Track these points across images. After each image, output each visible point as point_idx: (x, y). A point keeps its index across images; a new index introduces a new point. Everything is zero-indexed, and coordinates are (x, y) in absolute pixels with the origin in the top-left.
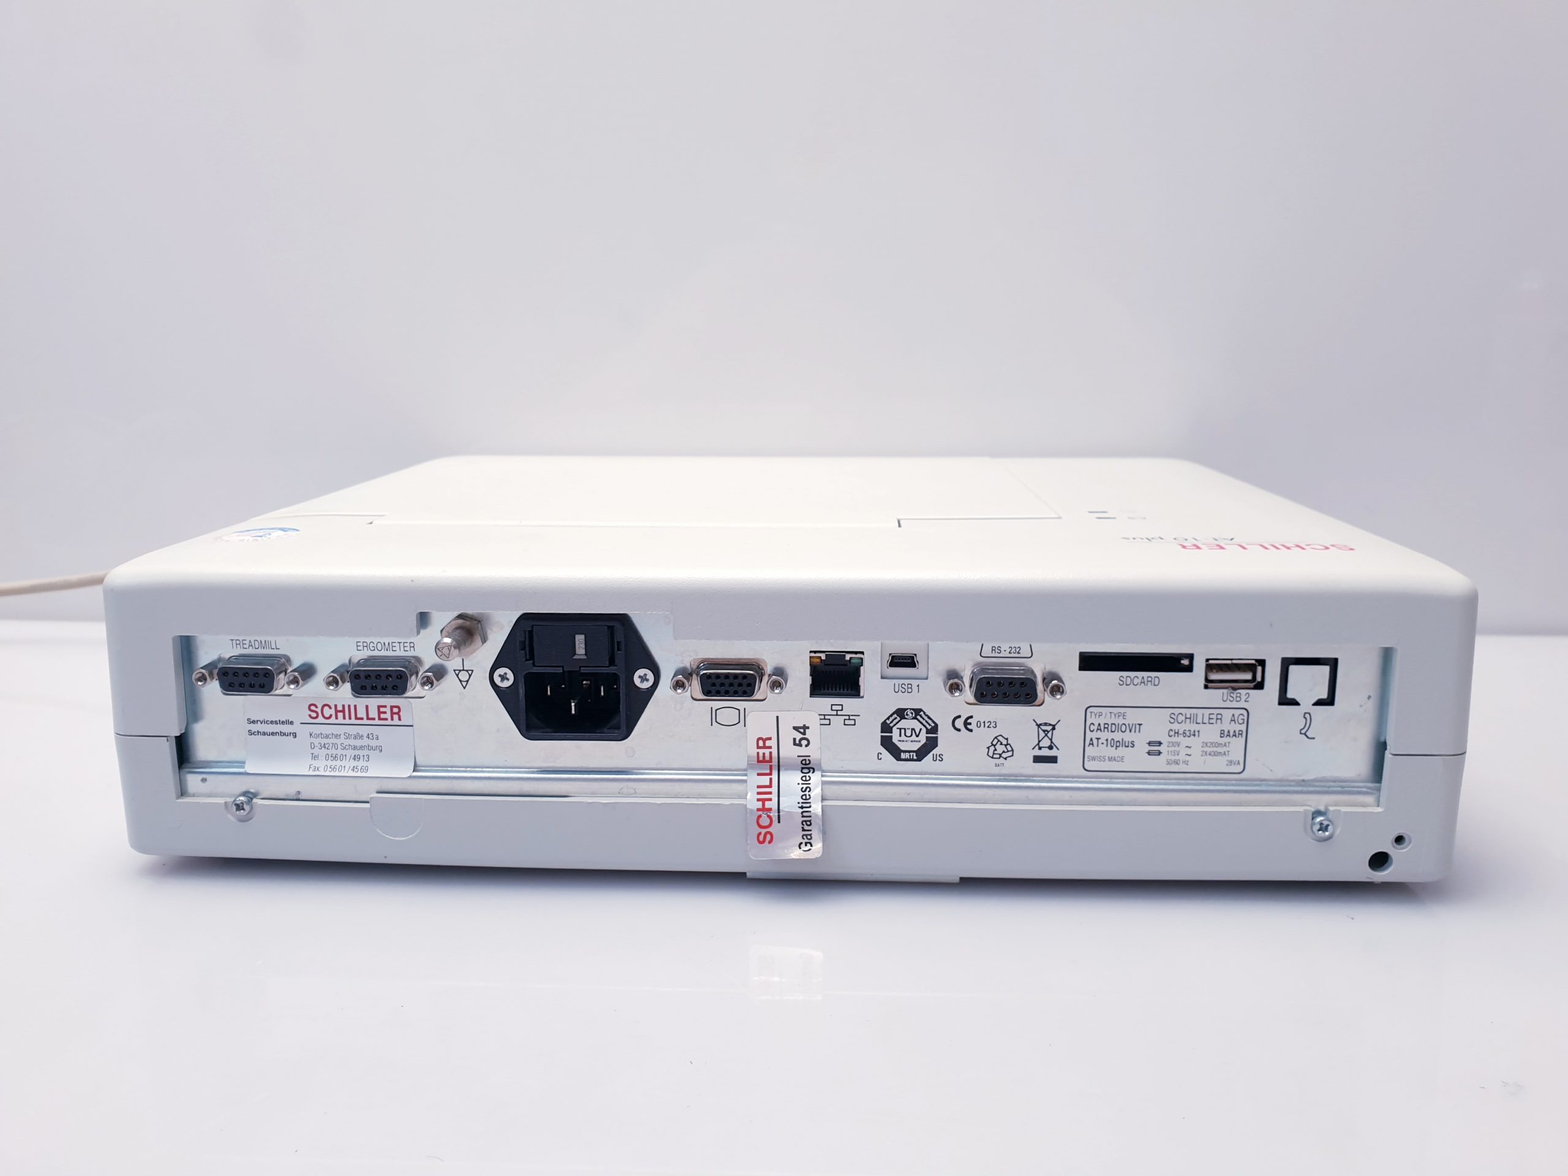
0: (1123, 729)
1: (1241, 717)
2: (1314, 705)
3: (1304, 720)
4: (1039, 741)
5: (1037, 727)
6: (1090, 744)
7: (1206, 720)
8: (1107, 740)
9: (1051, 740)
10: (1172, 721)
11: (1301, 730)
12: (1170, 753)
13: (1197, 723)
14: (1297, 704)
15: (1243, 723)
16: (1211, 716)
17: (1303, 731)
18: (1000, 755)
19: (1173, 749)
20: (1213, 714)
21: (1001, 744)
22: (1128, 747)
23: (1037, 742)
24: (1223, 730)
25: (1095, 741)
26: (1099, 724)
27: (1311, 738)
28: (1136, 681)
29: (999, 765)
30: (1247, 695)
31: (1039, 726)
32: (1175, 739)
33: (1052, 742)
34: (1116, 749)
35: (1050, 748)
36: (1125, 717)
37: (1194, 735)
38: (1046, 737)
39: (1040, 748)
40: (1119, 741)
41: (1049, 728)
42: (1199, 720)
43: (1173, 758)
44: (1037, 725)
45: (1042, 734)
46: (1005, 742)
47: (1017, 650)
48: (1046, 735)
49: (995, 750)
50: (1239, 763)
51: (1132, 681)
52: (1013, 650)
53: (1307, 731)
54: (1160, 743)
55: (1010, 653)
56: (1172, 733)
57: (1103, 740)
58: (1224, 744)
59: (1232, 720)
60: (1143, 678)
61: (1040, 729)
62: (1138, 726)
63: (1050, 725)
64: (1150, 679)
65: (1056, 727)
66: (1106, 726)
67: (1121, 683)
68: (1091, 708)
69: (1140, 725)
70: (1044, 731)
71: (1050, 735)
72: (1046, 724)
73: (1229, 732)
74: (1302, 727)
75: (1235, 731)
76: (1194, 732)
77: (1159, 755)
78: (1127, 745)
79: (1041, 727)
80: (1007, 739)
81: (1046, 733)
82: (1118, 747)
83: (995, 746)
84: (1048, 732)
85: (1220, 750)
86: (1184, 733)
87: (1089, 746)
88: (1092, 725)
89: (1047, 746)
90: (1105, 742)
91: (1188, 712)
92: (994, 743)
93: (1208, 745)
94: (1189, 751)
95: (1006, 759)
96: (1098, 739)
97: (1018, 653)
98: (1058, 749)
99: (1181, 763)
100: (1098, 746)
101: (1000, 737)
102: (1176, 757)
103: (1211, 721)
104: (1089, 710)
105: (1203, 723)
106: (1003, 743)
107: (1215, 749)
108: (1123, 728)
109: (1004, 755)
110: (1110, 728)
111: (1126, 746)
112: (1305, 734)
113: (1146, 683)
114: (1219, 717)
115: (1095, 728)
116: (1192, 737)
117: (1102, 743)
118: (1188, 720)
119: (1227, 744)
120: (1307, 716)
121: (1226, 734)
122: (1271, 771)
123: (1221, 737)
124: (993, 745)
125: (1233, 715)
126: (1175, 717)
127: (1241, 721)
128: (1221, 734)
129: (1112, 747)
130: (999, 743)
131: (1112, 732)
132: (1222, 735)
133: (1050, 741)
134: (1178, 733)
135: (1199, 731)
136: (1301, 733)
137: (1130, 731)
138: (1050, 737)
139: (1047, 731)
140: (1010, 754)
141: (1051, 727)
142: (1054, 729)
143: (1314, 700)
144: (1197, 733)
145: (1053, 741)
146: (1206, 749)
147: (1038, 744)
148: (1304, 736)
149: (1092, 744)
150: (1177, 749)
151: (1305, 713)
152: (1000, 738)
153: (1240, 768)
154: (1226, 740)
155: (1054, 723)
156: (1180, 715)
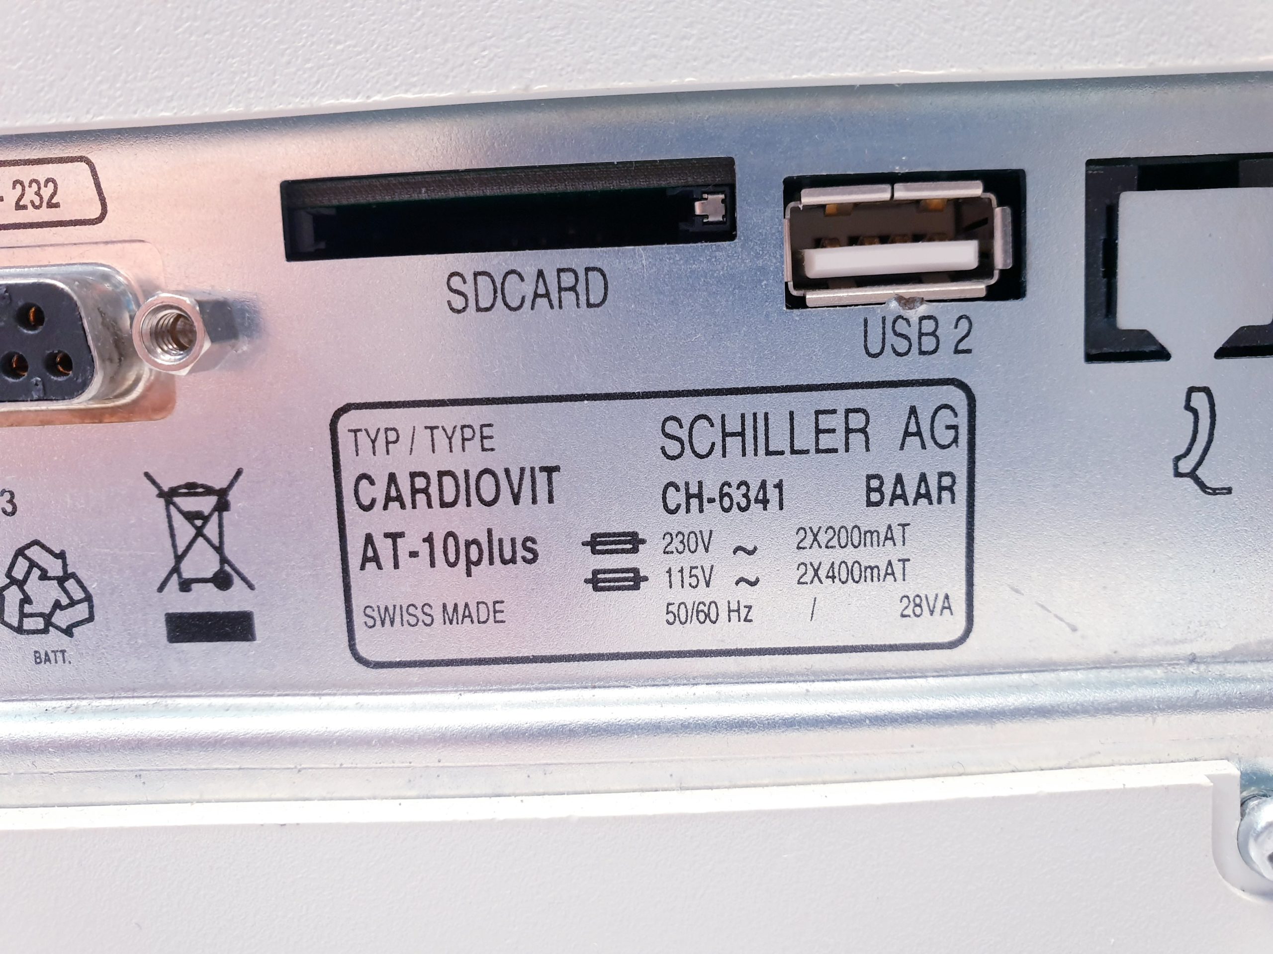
0: (488, 493)
1: (945, 417)
2: (1222, 353)
3: (1190, 416)
4: (179, 558)
5: (161, 502)
6: (365, 560)
7: (806, 439)
8: (429, 539)
9: (219, 549)
10: (673, 448)
11: (1178, 459)
12: (676, 578)
13: (768, 453)
14: (1162, 354)
15: (955, 440)
16: (826, 422)
17: (1186, 466)
18: (48, 618)
19: (686, 560)
20: (834, 412)
21: (44, 576)
22: (513, 560)
23: (172, 563)
24: (877, 477)
25: (384, 547)
26: (392, 478)
27: (1215, 492)
28: (515, 290)
29: (48, 660)
30: (964, 324)
31: (168, 496)
32: (682, 522)
33: (224, 560)
34: (469, 574)
35: (222, 581)
36: (487, 444)
37: (765, 502)
38: (200, 540)
39: (186, 586)
40: (475, 542)
41: (206, 504)
42: (779, 441)
43: (690, 597)
44: (161, 494)
45: (185, 531)
46: (55, 568)
47: (46, 192)
48: (199, 532)
49: (26, 600)
50: (947, 607)
51: (498, 291)
52: (30, 195)
53: (1199, 463)
54: (634, 542)
55: (19, 207)
56: (675, 498)
57: (412, 542)
58: (883, 531)
59: (907, 434)
60: (540, 274)
61: (172, 508)
62: (542, 478)
63: (209, 491)
64: (568, 280)
65: (231, 497)
66: (420, 483)
67: (458, 302)
68: (353, 413)
69: (550, 470)
70: (190, 517)
71: (211, 530)
72: (192, 489)
73: (899, 479)
74: (1183, 451)
75: (923, 478)
76: (763, 485)
77: (636, 587)
78: (508, 555)
79: (177, 500)
80: (61, 556)
81: (199, 523)
82: (478, 563)
83: (21, 584)
84: (206, 519)
85: (869, 555)
86: (722, 496)
87: (363, 567)
88: (364, 483)
89: (210, 575)
90: (424, 549)
91: (734, 406)
92: (19, 573)
93: (823, 538)
94: (747, 567)
95: (68, 631)
96: (394, 537)
97: (51, 205)
98: (251, 587)
99: (724, 615)
100: (396, 566)
101: (36, 548)
102: (703, 594)
103: (826, 441)
104: (346, 422)
105: (793, 452)
106: (51, 574)
107: (850, 555)
108: (488, 487)
109: (62, 619)
110: (434, 490)
111: (504, 562)
112: (1193, 475)
113: (554, 296)
114: (857, 420)
115: (379, 491)
116: (756, 508)
117: (414, 554)
118: (734, 444)
119: (897, 533)
120: (1200, 401)
121: (888, 490)
122: (1074, 629)
123: (870, 504)
124: (13, 581)
125: (913, 411)
126: (683, 434)
127: (946, 437)
128: (870, 490)
129: (452, 565)
130: (36, 572)
131: (443, 505)
132: (875, 497)
133: (216, 558)
134: (699, 496)
135: (779, 486)
136: (1178, 474)
137: (516, 499)
138: (216, 541)
139: (198, 515)
140: (81, 611)
141: (212, 500)
142: (222, 506)
143: (1220, 342)
144: (773, 494)
145: (228, 552)
146: (814, 555)
147: (176, 570)
148: (1188, 481)
149: (376, 559)
150: (700, 558)
151: (1192, 390)
152: (34, 553)
153: (954, 625)
154: (898, 512)
155: (219, 483)
156: (703, 423)
